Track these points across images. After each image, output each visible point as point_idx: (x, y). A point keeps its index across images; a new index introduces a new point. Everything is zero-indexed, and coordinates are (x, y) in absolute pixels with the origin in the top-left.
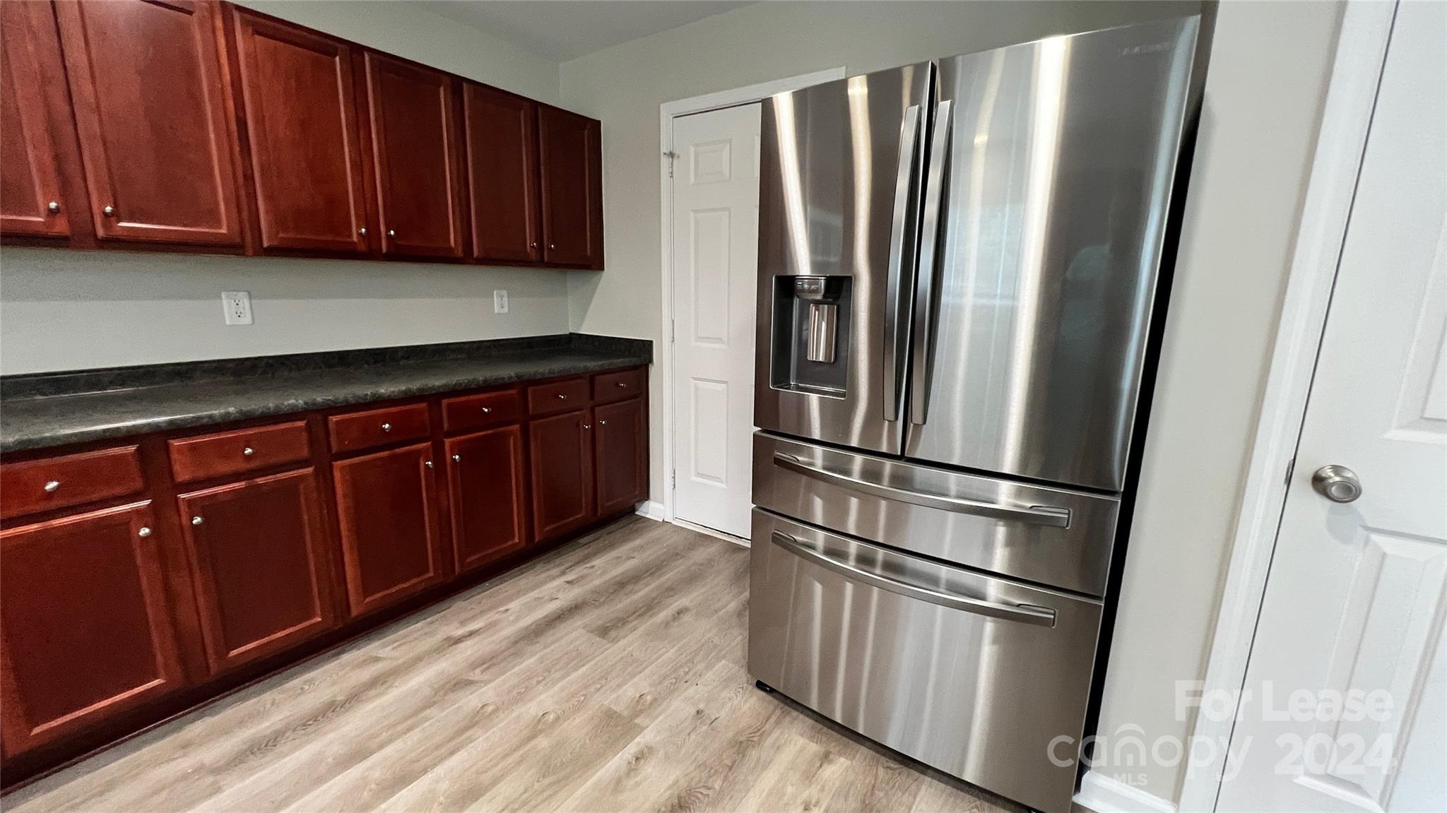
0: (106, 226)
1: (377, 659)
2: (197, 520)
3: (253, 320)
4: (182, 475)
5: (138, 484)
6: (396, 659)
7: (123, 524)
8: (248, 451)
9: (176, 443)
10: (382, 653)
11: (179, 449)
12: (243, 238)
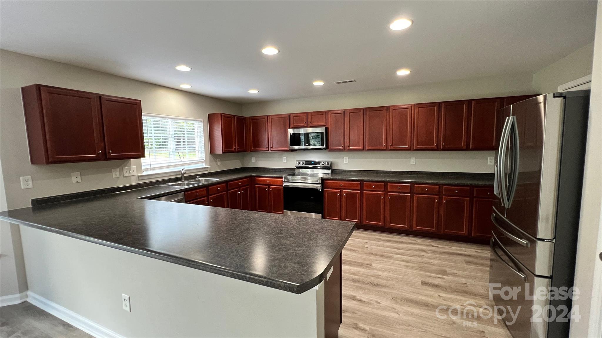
0: (391, 147)
1: (415, 241)
2: (389, 198)
3: (416, 163)
4: (389, 190)
5: (383, 190)
6: (418, 242)
7: (380, 195)
8: (399, 188)
9: (389, 184)
10: (417, 241)
11: (389, 185)
12: (411, 148)
